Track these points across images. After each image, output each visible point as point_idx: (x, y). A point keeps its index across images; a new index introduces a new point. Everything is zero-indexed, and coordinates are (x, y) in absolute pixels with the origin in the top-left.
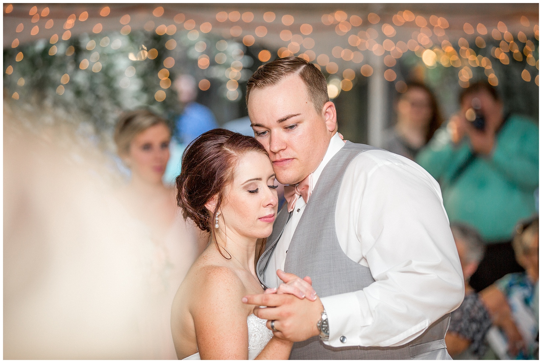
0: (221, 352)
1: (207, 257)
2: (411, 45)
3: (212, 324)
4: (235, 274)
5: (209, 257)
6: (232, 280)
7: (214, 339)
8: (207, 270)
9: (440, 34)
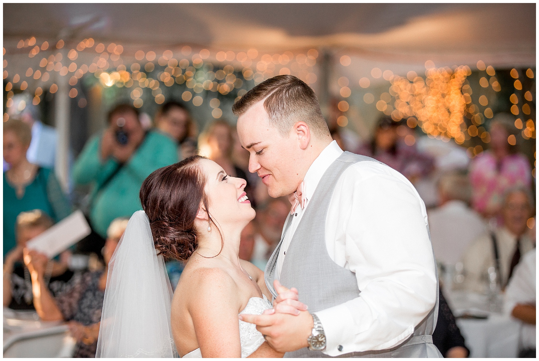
0: (216, 341)
1: (199, 261)
2: (92, 68)
3: (206, 317)
4: (226, 273)
5: (201, 260)
6: (223, 278)
7: (209, 331)
8: (200, 272)
9: (116, 59)
